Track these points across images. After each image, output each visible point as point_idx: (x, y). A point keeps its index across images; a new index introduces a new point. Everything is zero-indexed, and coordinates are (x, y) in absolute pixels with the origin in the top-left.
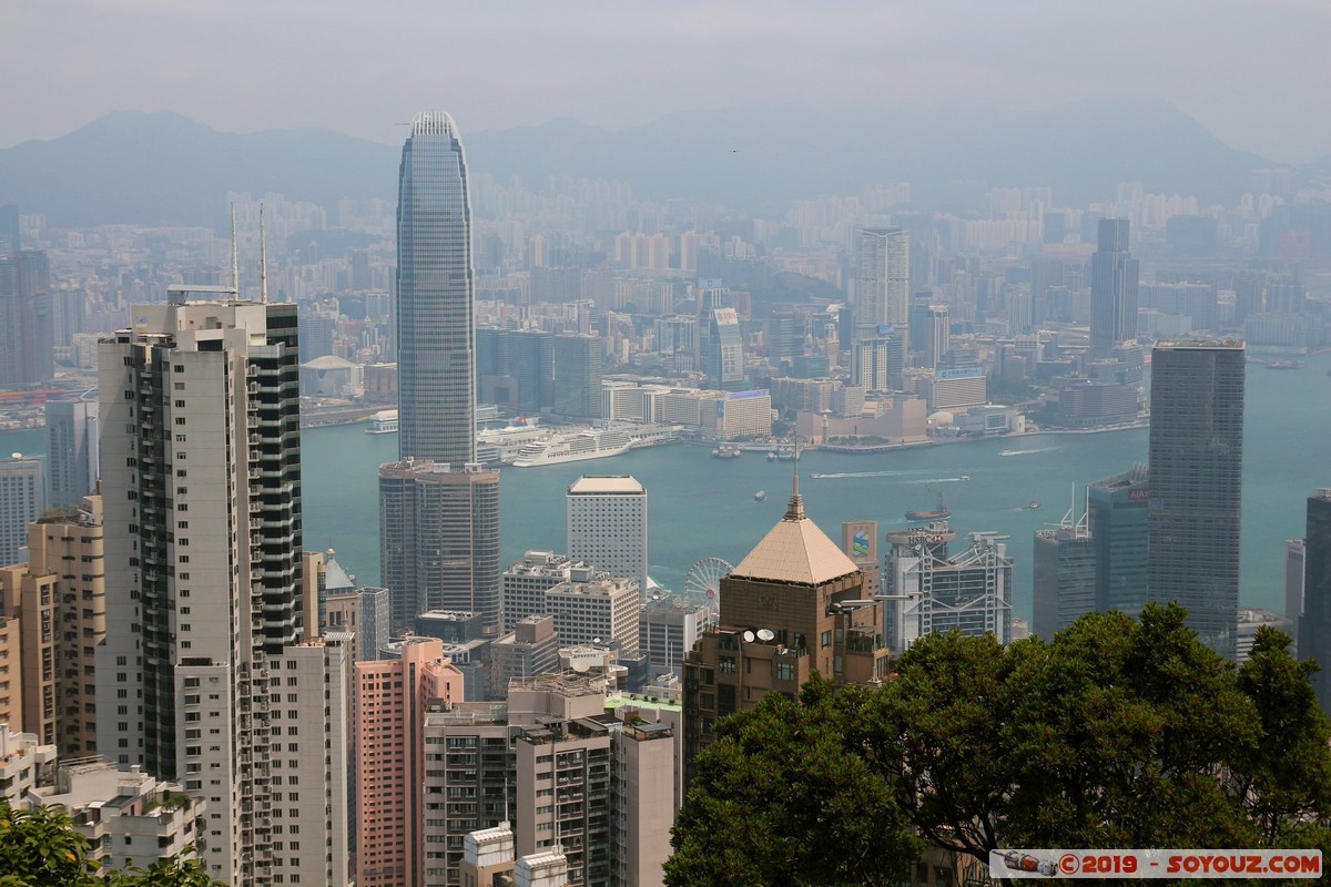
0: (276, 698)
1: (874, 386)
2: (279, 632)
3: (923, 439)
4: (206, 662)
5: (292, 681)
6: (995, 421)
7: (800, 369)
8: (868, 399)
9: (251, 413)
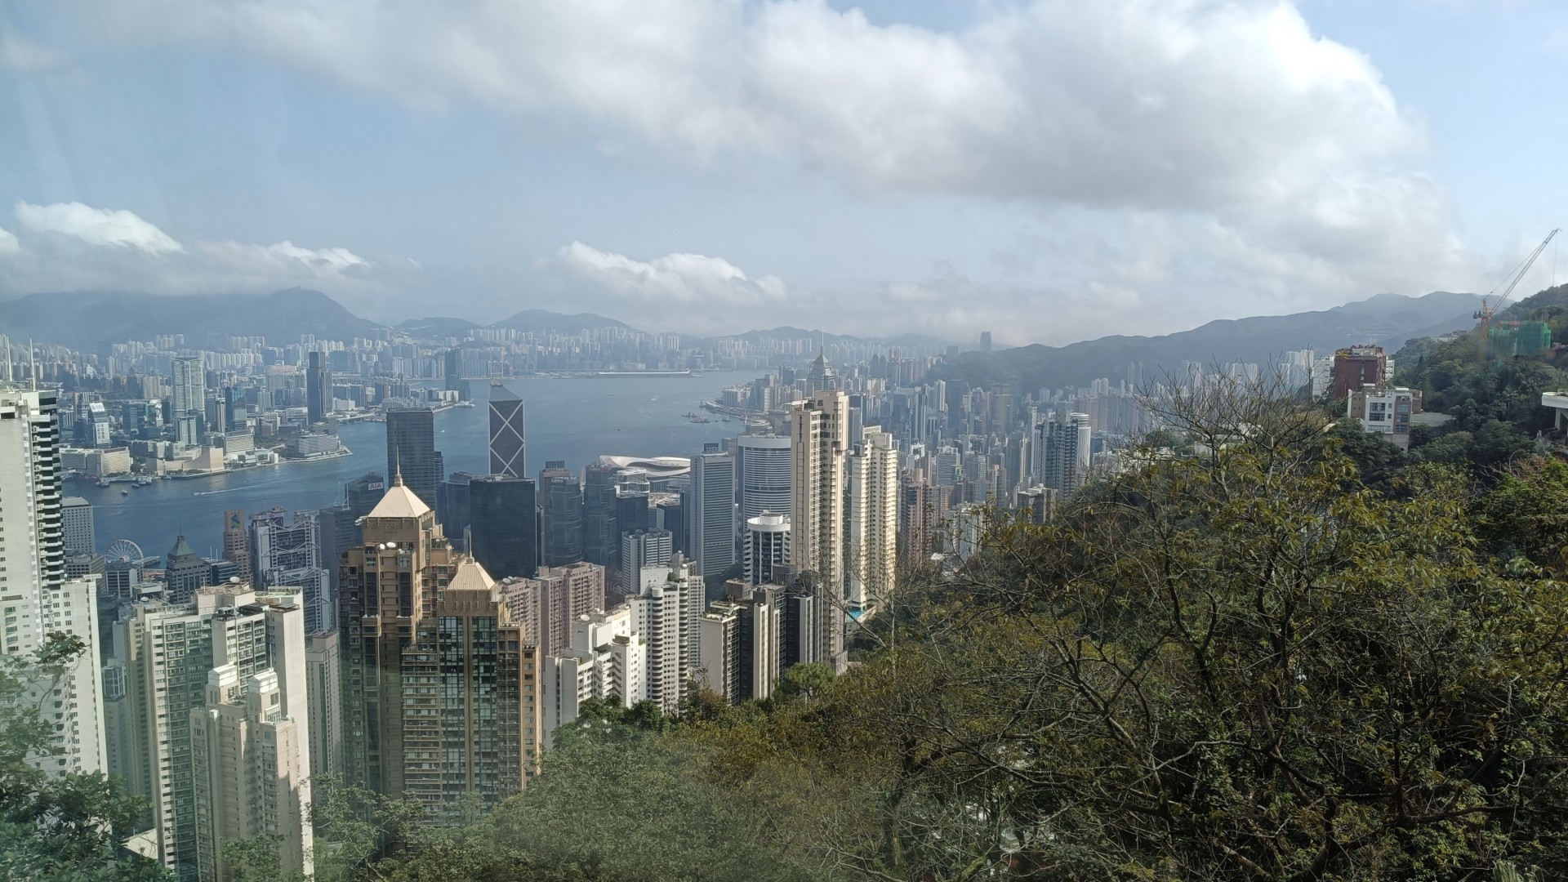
0: (57, 614)
2: (57, 577)
4: (20, 597)
5: (67, 604)
8: (187, 449)
9: (35, 454)
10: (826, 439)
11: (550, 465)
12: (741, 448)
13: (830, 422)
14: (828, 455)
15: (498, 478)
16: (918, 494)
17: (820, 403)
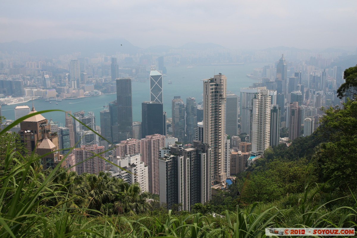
1: (75, 88)
3: (83, 96)
6: (96, 93)
7: (61, 85)
8: (73, 90)
10: (217, 94)
11: (175, 97)
12: (241, 92)
13: (219, 87)
14: (218, 100)
15: (151, 103)
16: (295, 112)
17: (216, 80)
